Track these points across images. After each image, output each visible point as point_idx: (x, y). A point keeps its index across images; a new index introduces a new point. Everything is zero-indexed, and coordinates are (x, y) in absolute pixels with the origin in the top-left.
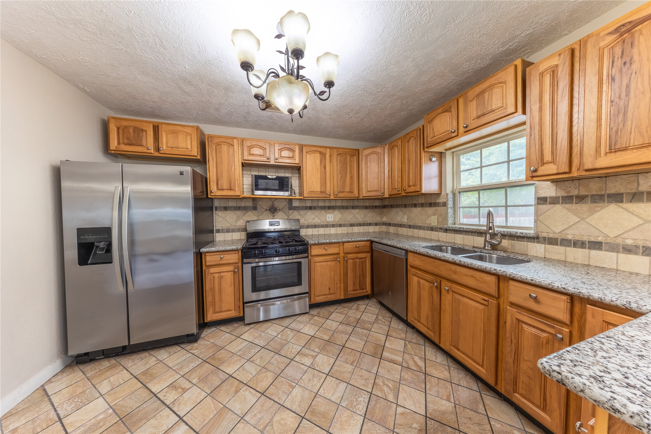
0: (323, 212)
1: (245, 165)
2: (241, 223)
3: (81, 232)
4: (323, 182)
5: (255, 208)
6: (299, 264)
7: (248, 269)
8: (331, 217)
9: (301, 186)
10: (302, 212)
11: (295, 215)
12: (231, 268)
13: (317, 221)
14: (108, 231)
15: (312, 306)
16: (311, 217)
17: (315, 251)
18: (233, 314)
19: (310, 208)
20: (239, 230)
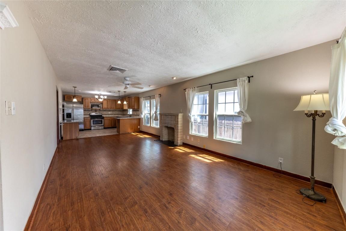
0: (108, 112)
1: (91, 102)
2: (89, 113)
3: (67, 113)
4: (108, 106)
5: (92, 111)
6: (102, 120)
7: (92, 121)
8: (110, 113)
9: (102, 106)
10: (103, 112)
11: (101, 112)
12: (89, 120)
13: (106, 113)
14: (71, 113)
15: (105, 128)
16: (105, 113)
17: (105, 118)
18: (89, 128)
19: (105, 111)
20: (88, 115)
